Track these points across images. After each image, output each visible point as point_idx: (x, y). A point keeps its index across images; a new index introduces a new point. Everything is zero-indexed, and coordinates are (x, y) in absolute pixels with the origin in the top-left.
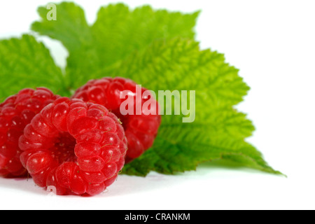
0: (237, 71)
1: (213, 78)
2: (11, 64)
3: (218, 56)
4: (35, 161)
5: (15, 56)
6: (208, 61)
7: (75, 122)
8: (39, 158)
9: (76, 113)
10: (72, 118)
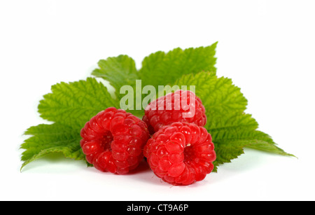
0: (239, 89)
1: (224, 97)
2: (80, 100)
3: (228, 81)
4: (88, 147)
5: (83, 94)
6: (222, 85)
7: (115, 126)
8: (90, 145)
9: (117, 120)
10: (114, 123)
